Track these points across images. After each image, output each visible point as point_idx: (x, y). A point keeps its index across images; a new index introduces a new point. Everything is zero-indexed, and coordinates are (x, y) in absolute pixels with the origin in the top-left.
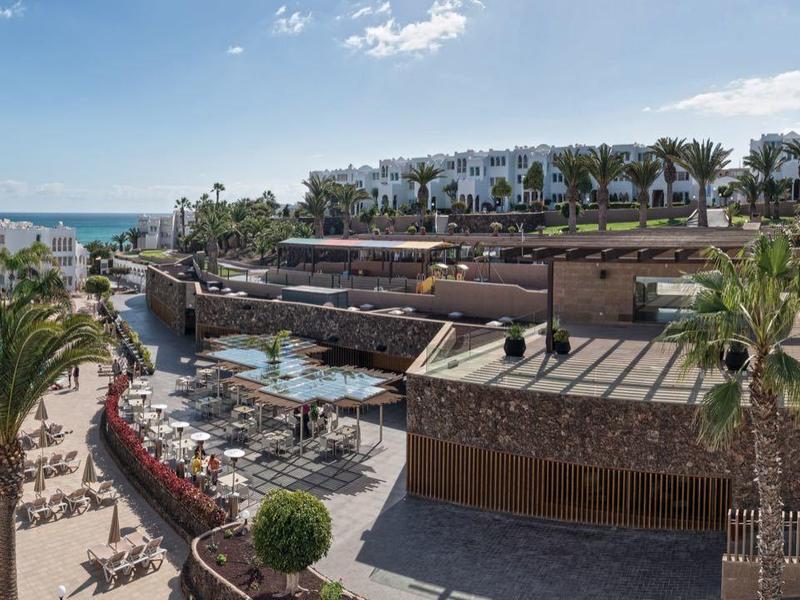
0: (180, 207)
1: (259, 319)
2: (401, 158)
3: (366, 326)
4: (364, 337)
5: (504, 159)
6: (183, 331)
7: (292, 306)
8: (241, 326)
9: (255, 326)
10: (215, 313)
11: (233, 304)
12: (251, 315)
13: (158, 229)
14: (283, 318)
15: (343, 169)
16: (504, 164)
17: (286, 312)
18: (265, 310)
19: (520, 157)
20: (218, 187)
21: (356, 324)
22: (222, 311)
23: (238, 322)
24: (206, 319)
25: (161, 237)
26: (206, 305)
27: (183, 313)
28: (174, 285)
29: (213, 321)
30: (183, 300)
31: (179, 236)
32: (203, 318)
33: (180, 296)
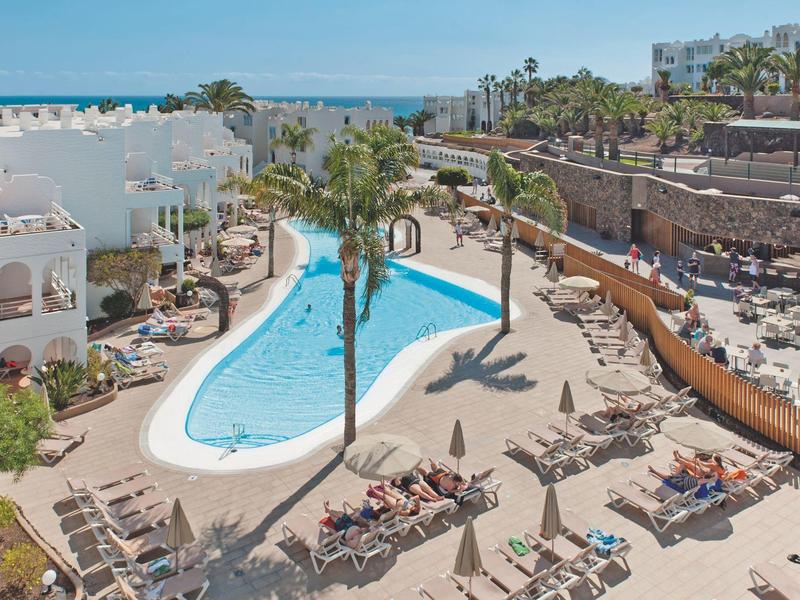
6: (629, 238)
13: (449, 111)
15: (706, 39)
22: (746, 217)
23: (778, 234)
24: (713, 226)
25: (452, 119)
26: (714, 209)
27: (628, 215)
28: (605, 179)
29: (729, 230)
30: (628, 197)
31: (473, 118)
32: (708, 225)
33: (624, 193)
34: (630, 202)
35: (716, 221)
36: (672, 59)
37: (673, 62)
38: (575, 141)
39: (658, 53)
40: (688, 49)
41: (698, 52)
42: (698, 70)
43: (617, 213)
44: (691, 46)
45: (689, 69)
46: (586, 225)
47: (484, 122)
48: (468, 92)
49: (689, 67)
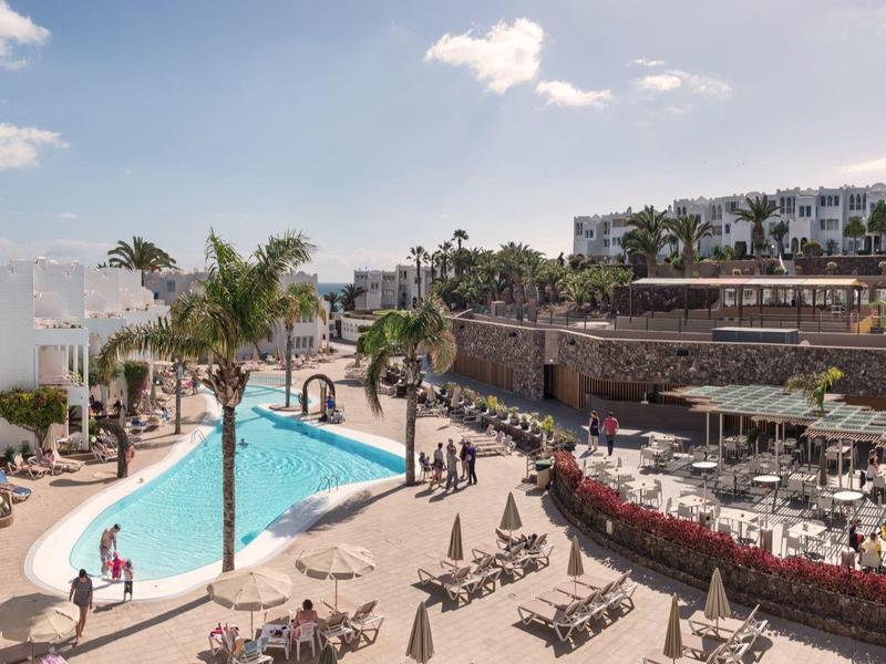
0: (415, 257)
1: (702, 368)
2: (701, 198)
3: (876, 365)
4: (872, 379)
5: (837, 198)
6: (541, 395)
7: (753, 347)
8: (673, 379)
9: (695, 377)
10: (629, 363)
11: (659, 350)
12: (689, 364)
13: (380, 287)
14: (739, 365)
15: (620, 212)
16: (837, 204)
17: (744, 356)
18: (711, 355)
19: (852, 197)
20: (460, 234)
21: (859, 363)
22: (640, 360)
23: (667, 374)
24: (613, 372)
25: (383, 295)
26: (615, 353)
27: (541, 371)
28: (520, 335)
29: (627, 374)
30: (541, 353)
31: (404, 295)
32: (609, 370)
33: (537, 348)
34: (543, 358)
35: (616, 365)
36: (592, 232)
37: (592, 236)
38: (497, 306)
39: (579, 226)
40: (605, 224)
41: (614, 226)
42: (614, 244)
43: (530, 370)
44: (607, 220)
45: (606, 243)
46: (502, 387)
47: (415, 299)
48: (399, 267)
49: (605, 241)
